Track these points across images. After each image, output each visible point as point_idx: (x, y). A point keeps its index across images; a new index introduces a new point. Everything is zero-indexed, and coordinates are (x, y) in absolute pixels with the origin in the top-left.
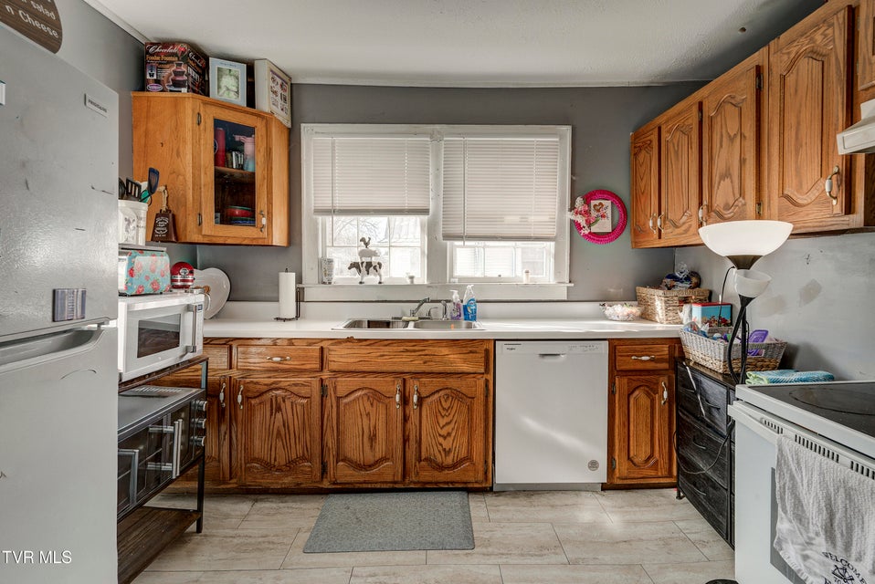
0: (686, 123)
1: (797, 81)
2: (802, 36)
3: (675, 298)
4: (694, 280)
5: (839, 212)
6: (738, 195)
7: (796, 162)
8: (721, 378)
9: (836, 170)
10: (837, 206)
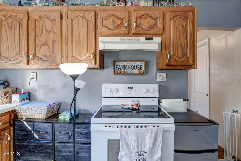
0: (18, 16)
1: (78, 23)
2: (80, 11)
3: (2, 93)
4: (6, 84)
5: (94, 64)
6: (52, 53)
7: (79, 47)
8: (44, 121)
9: (92, 52)
10: (93, 62)
